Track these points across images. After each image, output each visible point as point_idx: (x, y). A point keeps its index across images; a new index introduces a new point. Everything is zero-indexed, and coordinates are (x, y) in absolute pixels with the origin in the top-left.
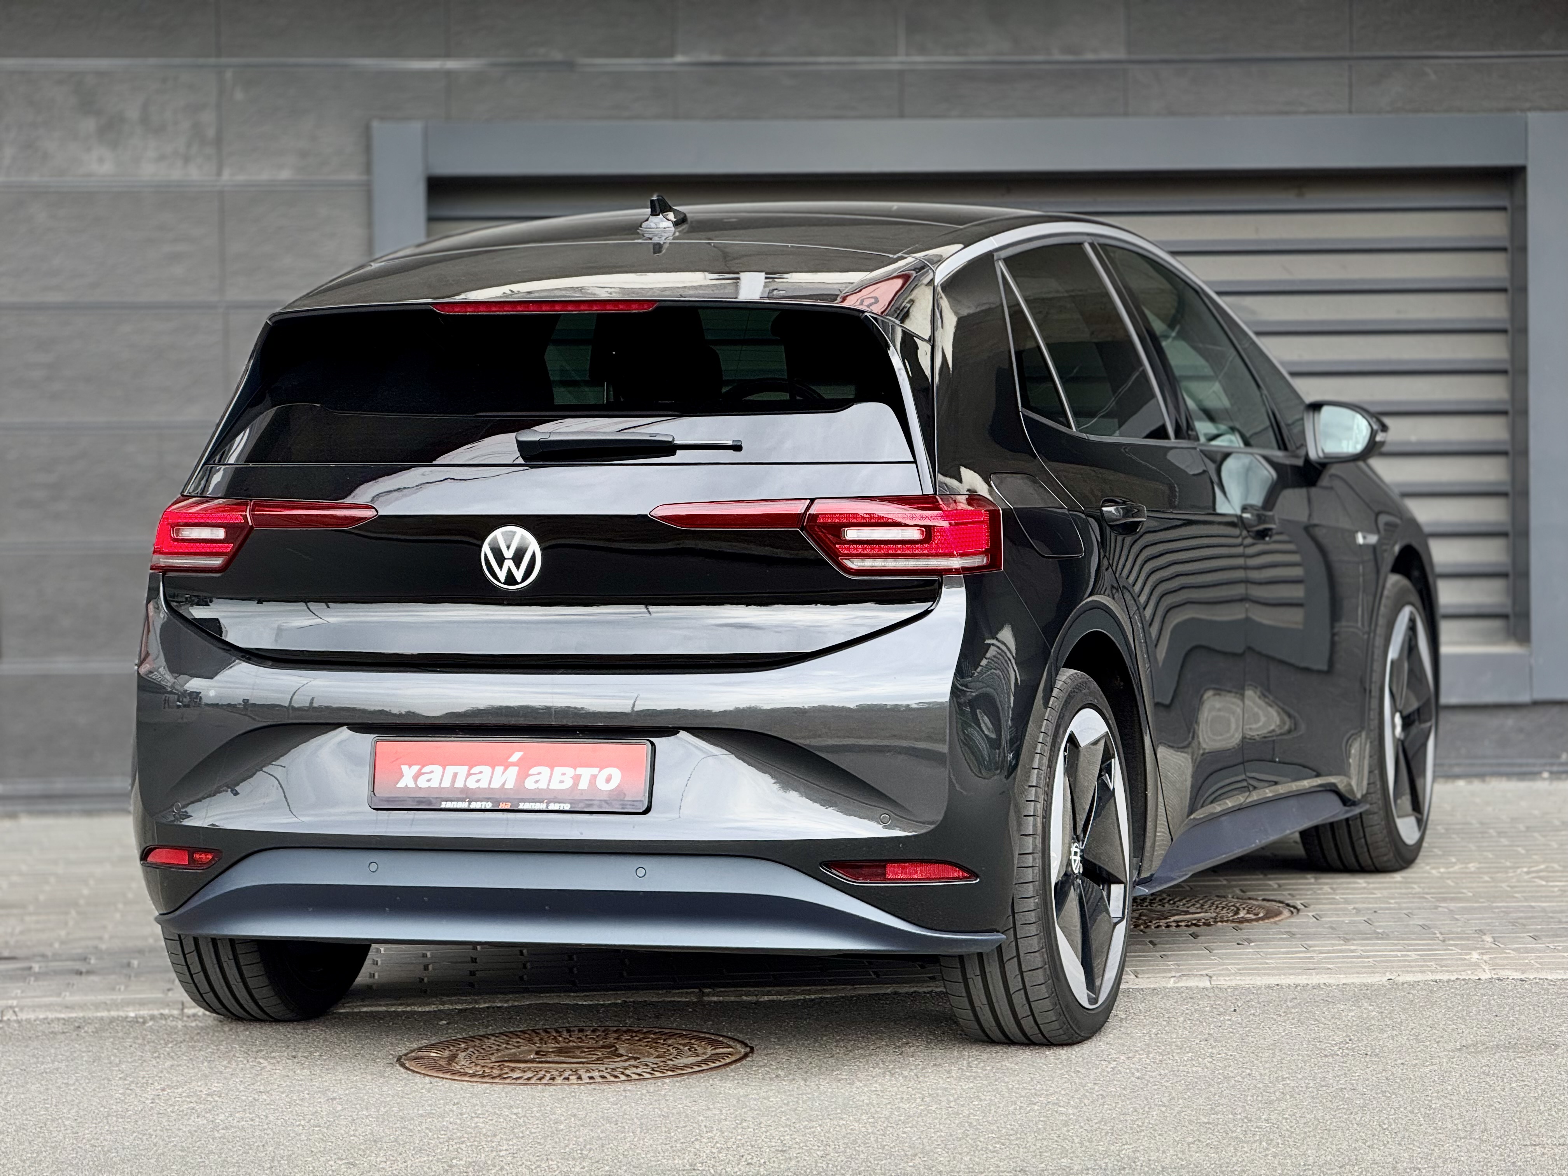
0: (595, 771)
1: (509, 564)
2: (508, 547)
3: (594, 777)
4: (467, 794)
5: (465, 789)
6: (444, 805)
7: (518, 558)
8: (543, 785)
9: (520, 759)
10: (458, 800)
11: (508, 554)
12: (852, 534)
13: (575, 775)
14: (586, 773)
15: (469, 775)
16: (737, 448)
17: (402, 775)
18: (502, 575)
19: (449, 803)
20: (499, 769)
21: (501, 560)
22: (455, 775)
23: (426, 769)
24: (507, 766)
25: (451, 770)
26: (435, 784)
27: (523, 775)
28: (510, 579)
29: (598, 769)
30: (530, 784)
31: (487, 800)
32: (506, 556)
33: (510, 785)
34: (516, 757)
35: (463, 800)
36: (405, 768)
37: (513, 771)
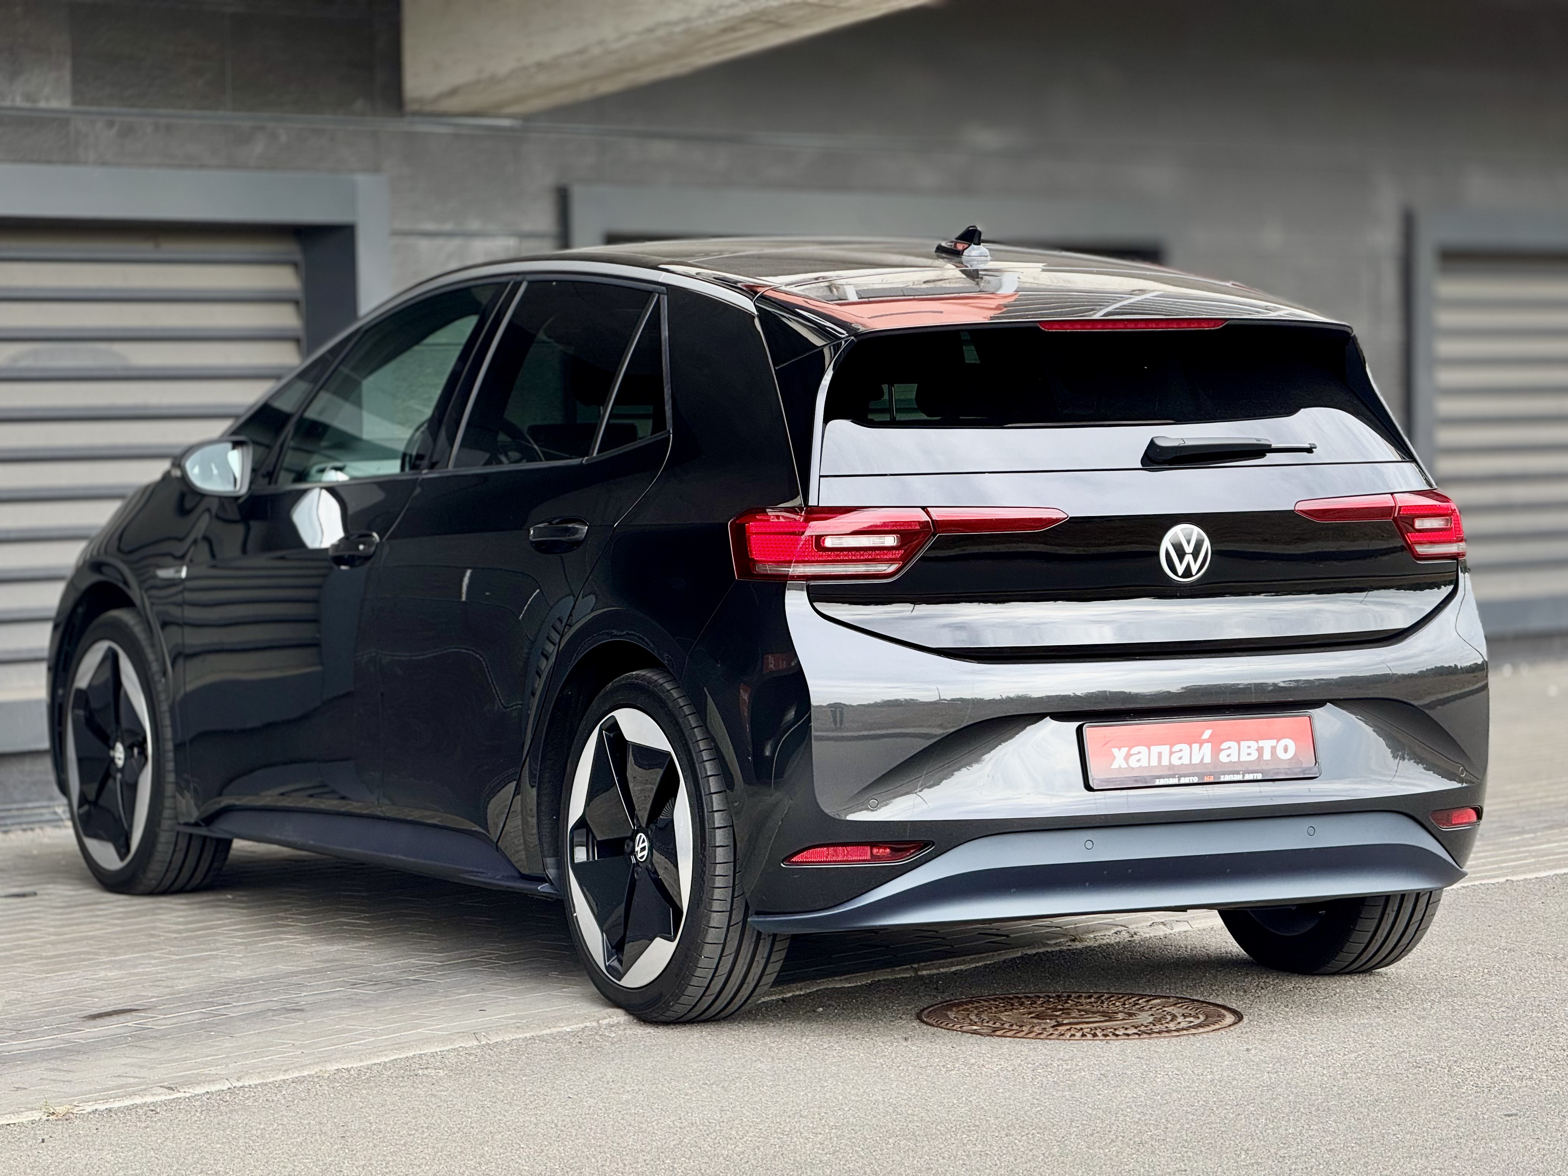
0: (1273, 742)
1: (1189, 558)
2: (1189, 542)
3: (1274, 748)
4: (1173, 771)
5: (1171, 766)
6: (1158, 782)
7: (1195, 554)
8: (1234, 758)
9: (1211, 736)
10: (1169, 777)
11: (1189, 549)
12: (1419, 524)
13: (1258, 747)
14: (1267, 745)
15: (1171, 753)
16: (1309, 450)
17: (1114, 758)
18: (1180, 569)
19: (1162, 780)
20: (1196, 746)
21: (1181, 555)
22: (1160, 754)
23: (1134, 750)
24: (1201, 743)
25: (1155, 749)
26: (1144, 763)
27: (1216, 751)
28: (1188, 573)
29: (1275, 741)
30: (1223, 758)
31: (1193, 775)
32: (1187, 552)
33: (1208, 760)
34: (1207, 734)
35: (1173, 776)
36: (1115, 751)
37: (1207, 747)
